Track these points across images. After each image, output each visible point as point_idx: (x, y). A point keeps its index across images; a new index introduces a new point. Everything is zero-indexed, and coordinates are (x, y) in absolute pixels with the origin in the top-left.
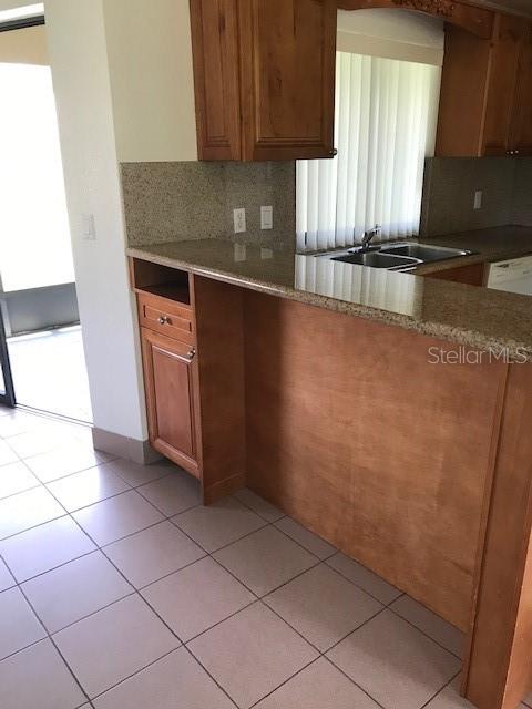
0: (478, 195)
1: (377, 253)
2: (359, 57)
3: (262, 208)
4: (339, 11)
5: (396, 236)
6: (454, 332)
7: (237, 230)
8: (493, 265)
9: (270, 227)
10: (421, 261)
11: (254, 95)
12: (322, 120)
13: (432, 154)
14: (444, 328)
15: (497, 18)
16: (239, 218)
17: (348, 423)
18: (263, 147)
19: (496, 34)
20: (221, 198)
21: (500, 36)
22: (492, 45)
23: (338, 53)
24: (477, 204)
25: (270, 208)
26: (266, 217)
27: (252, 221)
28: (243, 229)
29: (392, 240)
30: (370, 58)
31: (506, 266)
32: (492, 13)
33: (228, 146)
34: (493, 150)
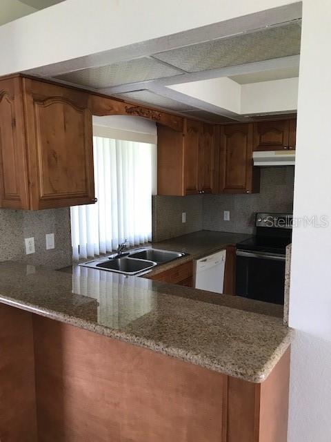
0: (184, 215)
1: (127, 257)
2: (107, 140)
3: (47, 235)
4: (93, 116)
5: (138, 243)
6: (188, 356)
7: (28, 252)
8: (198, 261)
9: (53, 247)
10: (155, 264)
11: (38, 167)
12: (86, 180)
13: (156, 194)
14: (181, 352)
15: (185, 121)
16: (29, 244)
17: (116, 405)
18: (45, 200)
19: (185, 129)
20: (16, 232)
21: (188, 130)
22: (184, 135)
23: (94, 138)
24: (184, 220)
25: (53, 235)
26: (50, 241)
27: (40, 245)
28: (33, 251)
29: (136, 246)
30: (114, 140)
31: (205, 260)
32: (183, 118)
33: (20, 200)
34: (190, 191)
